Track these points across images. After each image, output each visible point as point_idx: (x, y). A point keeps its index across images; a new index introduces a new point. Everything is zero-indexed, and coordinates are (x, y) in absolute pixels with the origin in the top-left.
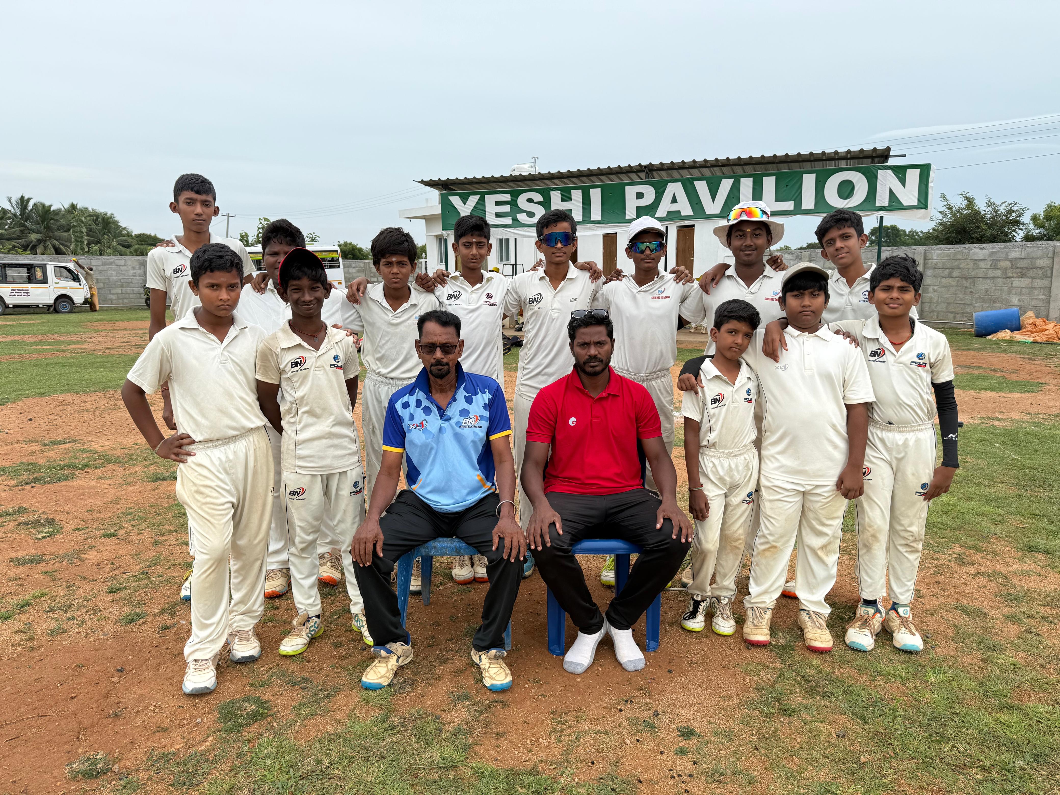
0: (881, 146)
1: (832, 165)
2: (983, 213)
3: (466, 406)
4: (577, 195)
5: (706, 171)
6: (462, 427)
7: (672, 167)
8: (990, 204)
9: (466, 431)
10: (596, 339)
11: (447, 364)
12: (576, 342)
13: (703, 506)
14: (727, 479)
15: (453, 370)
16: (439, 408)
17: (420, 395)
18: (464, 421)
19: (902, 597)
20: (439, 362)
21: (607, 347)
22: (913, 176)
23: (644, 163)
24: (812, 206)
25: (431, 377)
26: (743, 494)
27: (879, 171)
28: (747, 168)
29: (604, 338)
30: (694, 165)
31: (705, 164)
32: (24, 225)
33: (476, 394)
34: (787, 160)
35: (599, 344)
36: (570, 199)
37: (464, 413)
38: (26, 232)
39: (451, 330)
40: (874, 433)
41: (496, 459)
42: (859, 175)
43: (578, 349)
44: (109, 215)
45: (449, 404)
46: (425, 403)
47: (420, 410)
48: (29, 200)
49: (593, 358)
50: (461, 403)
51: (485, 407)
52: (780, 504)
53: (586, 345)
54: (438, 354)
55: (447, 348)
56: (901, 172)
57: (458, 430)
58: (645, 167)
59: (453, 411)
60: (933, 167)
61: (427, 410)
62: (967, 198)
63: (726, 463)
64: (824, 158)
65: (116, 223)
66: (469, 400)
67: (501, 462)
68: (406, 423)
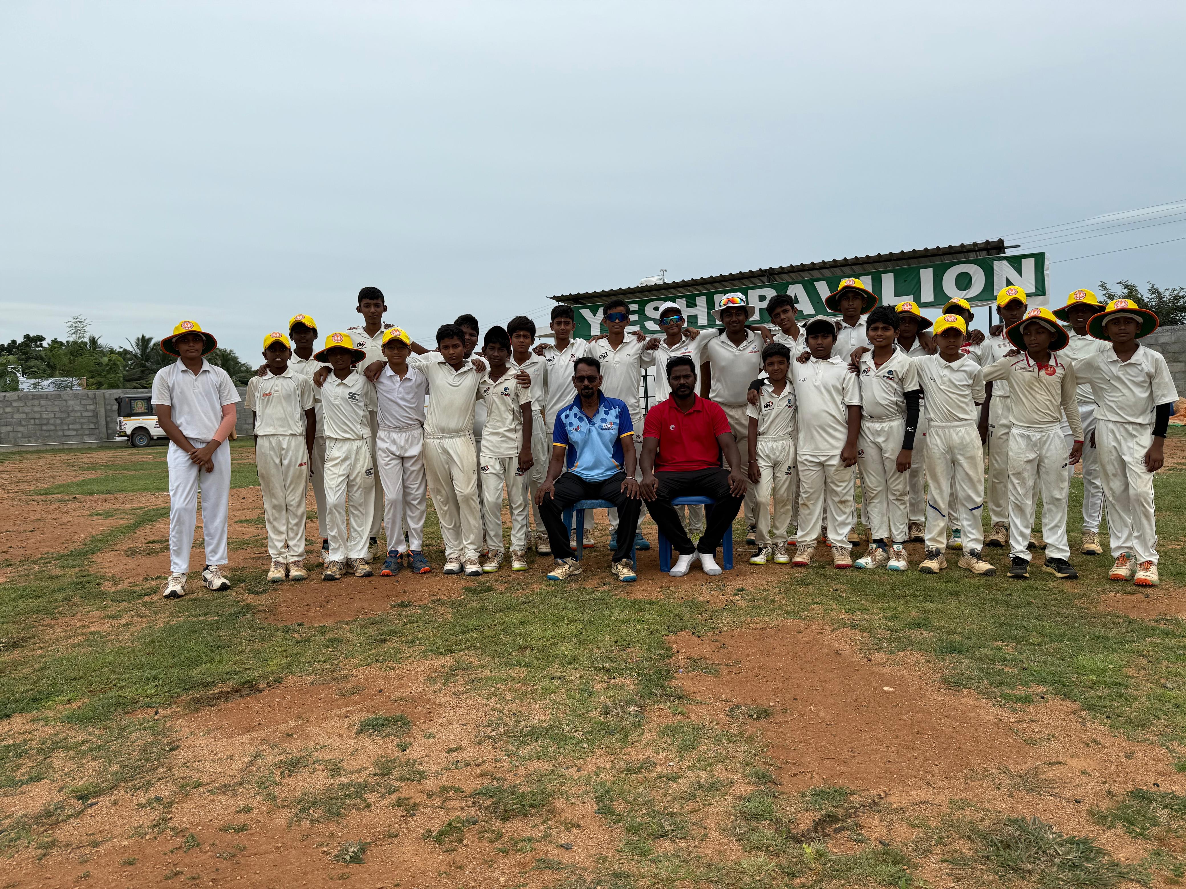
0: (993, 238)
1: (948, 260)
2: (1146, 300)
3: (605, 416)
4: (701, 301)
5: (827, 273)
6: (602, 429)
7: (792, 270)
8: (1154, 291)
9: (605, 432)
10: (684, 373)
11: (592, 388)
12: (672, 376)
13: (756, 472)
14: (772, 456)
15: (596, 394)
16: (588, 418)
17: (576, 410)
18: (604, 426)
19: (898, 537)
20: (586, 387)
21: (691, 379)
22: (1028, 265)
23: (765, 267)
24: (931, 299)
25: (583, 398)
26: (785, 468)
27: (995, 262)
28: (866, 266)
29: (689, 373)
30: (813, 267)
31: (824, 265)
32: (145, 366)
33: (611, 409)
34: (903, 257)
35: (686, 377)
36: (695, 305)
37: (604, 420)
38: (147, 372)
39: (594, 368)
40: (867, 425)
41: (625, 449)
42: (975, 267)
43: (672, 381)
44: (228, 351)
45: (595, 415)
46: (579, 415)
47: (577, 420)
48: (150, 339)
49: (683, 385)
50: (602, 414)
51: (617, 417)
52: (807, 472)
53: (677, 378)
54: (586, 382)
55: (591, 379)
56: (1016, 262)
57: (600, 431)
58: (766, 271)
59: (597, 420)
60: (1047, 255)
61: (581, 419)
62: (1126, 286)
63: (770, 445)
64: (939, 253)
65: (235, 359)
66: (606, 413)
67: (628, 450)
68: (569, 428)
